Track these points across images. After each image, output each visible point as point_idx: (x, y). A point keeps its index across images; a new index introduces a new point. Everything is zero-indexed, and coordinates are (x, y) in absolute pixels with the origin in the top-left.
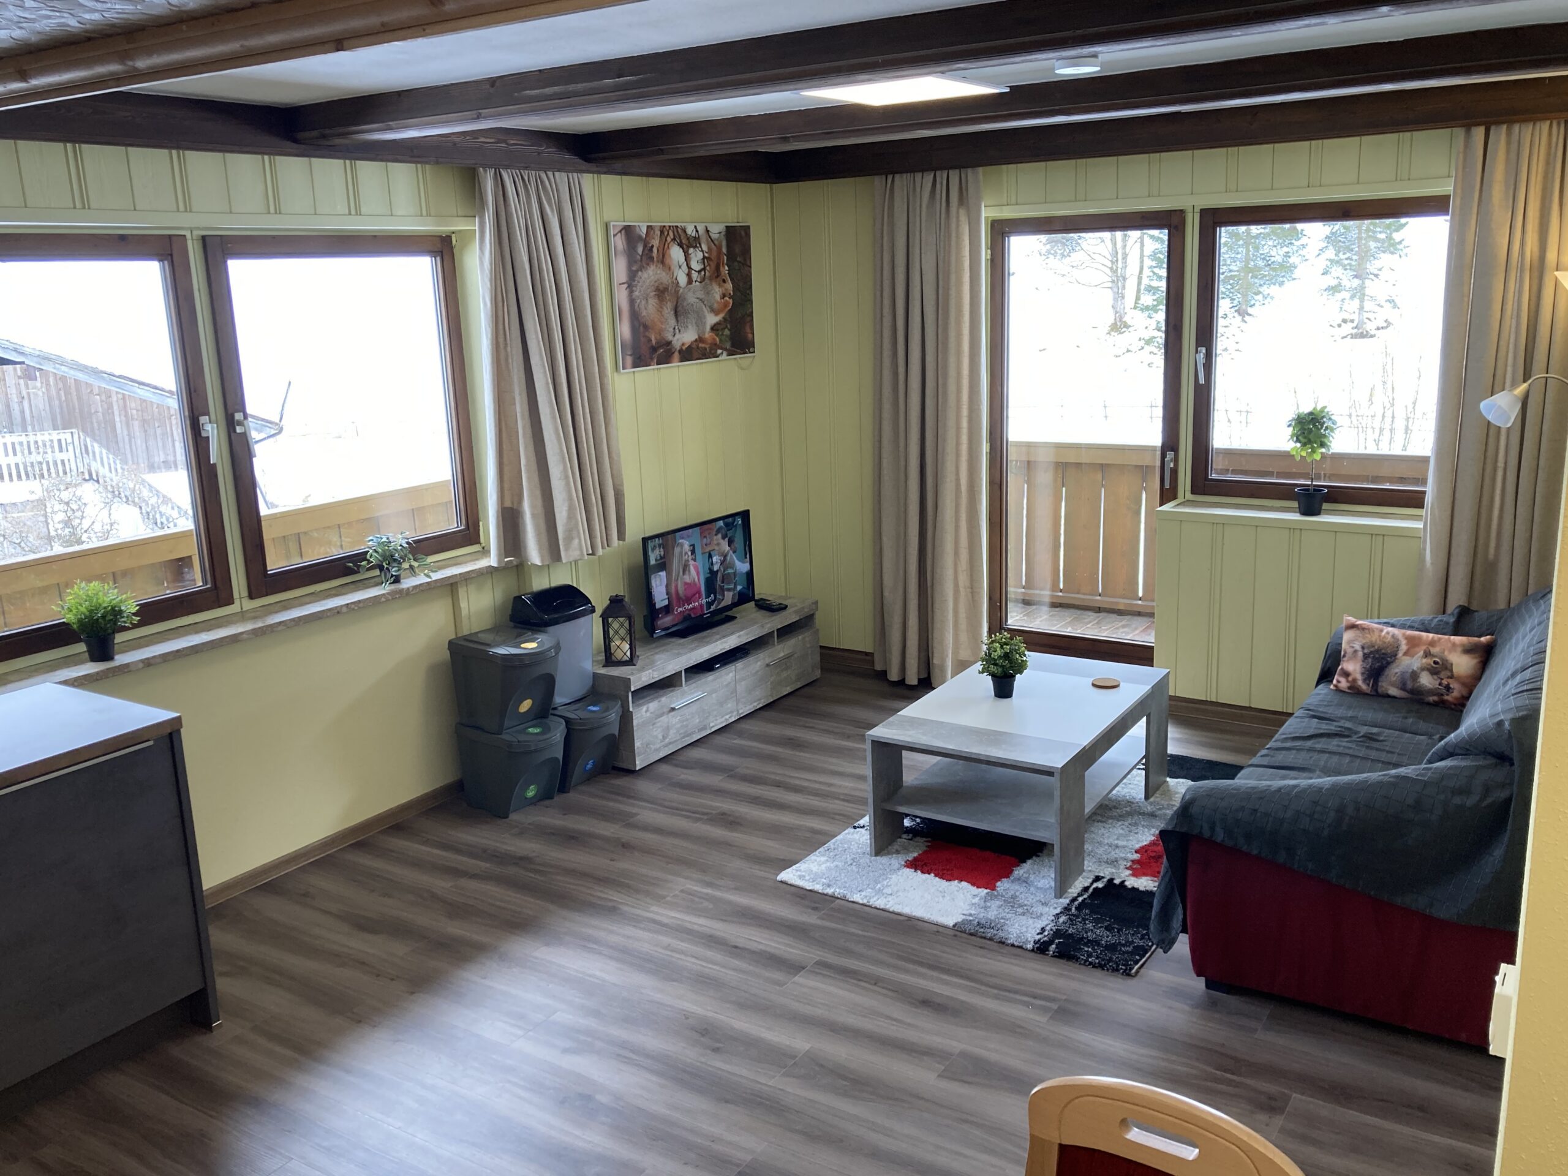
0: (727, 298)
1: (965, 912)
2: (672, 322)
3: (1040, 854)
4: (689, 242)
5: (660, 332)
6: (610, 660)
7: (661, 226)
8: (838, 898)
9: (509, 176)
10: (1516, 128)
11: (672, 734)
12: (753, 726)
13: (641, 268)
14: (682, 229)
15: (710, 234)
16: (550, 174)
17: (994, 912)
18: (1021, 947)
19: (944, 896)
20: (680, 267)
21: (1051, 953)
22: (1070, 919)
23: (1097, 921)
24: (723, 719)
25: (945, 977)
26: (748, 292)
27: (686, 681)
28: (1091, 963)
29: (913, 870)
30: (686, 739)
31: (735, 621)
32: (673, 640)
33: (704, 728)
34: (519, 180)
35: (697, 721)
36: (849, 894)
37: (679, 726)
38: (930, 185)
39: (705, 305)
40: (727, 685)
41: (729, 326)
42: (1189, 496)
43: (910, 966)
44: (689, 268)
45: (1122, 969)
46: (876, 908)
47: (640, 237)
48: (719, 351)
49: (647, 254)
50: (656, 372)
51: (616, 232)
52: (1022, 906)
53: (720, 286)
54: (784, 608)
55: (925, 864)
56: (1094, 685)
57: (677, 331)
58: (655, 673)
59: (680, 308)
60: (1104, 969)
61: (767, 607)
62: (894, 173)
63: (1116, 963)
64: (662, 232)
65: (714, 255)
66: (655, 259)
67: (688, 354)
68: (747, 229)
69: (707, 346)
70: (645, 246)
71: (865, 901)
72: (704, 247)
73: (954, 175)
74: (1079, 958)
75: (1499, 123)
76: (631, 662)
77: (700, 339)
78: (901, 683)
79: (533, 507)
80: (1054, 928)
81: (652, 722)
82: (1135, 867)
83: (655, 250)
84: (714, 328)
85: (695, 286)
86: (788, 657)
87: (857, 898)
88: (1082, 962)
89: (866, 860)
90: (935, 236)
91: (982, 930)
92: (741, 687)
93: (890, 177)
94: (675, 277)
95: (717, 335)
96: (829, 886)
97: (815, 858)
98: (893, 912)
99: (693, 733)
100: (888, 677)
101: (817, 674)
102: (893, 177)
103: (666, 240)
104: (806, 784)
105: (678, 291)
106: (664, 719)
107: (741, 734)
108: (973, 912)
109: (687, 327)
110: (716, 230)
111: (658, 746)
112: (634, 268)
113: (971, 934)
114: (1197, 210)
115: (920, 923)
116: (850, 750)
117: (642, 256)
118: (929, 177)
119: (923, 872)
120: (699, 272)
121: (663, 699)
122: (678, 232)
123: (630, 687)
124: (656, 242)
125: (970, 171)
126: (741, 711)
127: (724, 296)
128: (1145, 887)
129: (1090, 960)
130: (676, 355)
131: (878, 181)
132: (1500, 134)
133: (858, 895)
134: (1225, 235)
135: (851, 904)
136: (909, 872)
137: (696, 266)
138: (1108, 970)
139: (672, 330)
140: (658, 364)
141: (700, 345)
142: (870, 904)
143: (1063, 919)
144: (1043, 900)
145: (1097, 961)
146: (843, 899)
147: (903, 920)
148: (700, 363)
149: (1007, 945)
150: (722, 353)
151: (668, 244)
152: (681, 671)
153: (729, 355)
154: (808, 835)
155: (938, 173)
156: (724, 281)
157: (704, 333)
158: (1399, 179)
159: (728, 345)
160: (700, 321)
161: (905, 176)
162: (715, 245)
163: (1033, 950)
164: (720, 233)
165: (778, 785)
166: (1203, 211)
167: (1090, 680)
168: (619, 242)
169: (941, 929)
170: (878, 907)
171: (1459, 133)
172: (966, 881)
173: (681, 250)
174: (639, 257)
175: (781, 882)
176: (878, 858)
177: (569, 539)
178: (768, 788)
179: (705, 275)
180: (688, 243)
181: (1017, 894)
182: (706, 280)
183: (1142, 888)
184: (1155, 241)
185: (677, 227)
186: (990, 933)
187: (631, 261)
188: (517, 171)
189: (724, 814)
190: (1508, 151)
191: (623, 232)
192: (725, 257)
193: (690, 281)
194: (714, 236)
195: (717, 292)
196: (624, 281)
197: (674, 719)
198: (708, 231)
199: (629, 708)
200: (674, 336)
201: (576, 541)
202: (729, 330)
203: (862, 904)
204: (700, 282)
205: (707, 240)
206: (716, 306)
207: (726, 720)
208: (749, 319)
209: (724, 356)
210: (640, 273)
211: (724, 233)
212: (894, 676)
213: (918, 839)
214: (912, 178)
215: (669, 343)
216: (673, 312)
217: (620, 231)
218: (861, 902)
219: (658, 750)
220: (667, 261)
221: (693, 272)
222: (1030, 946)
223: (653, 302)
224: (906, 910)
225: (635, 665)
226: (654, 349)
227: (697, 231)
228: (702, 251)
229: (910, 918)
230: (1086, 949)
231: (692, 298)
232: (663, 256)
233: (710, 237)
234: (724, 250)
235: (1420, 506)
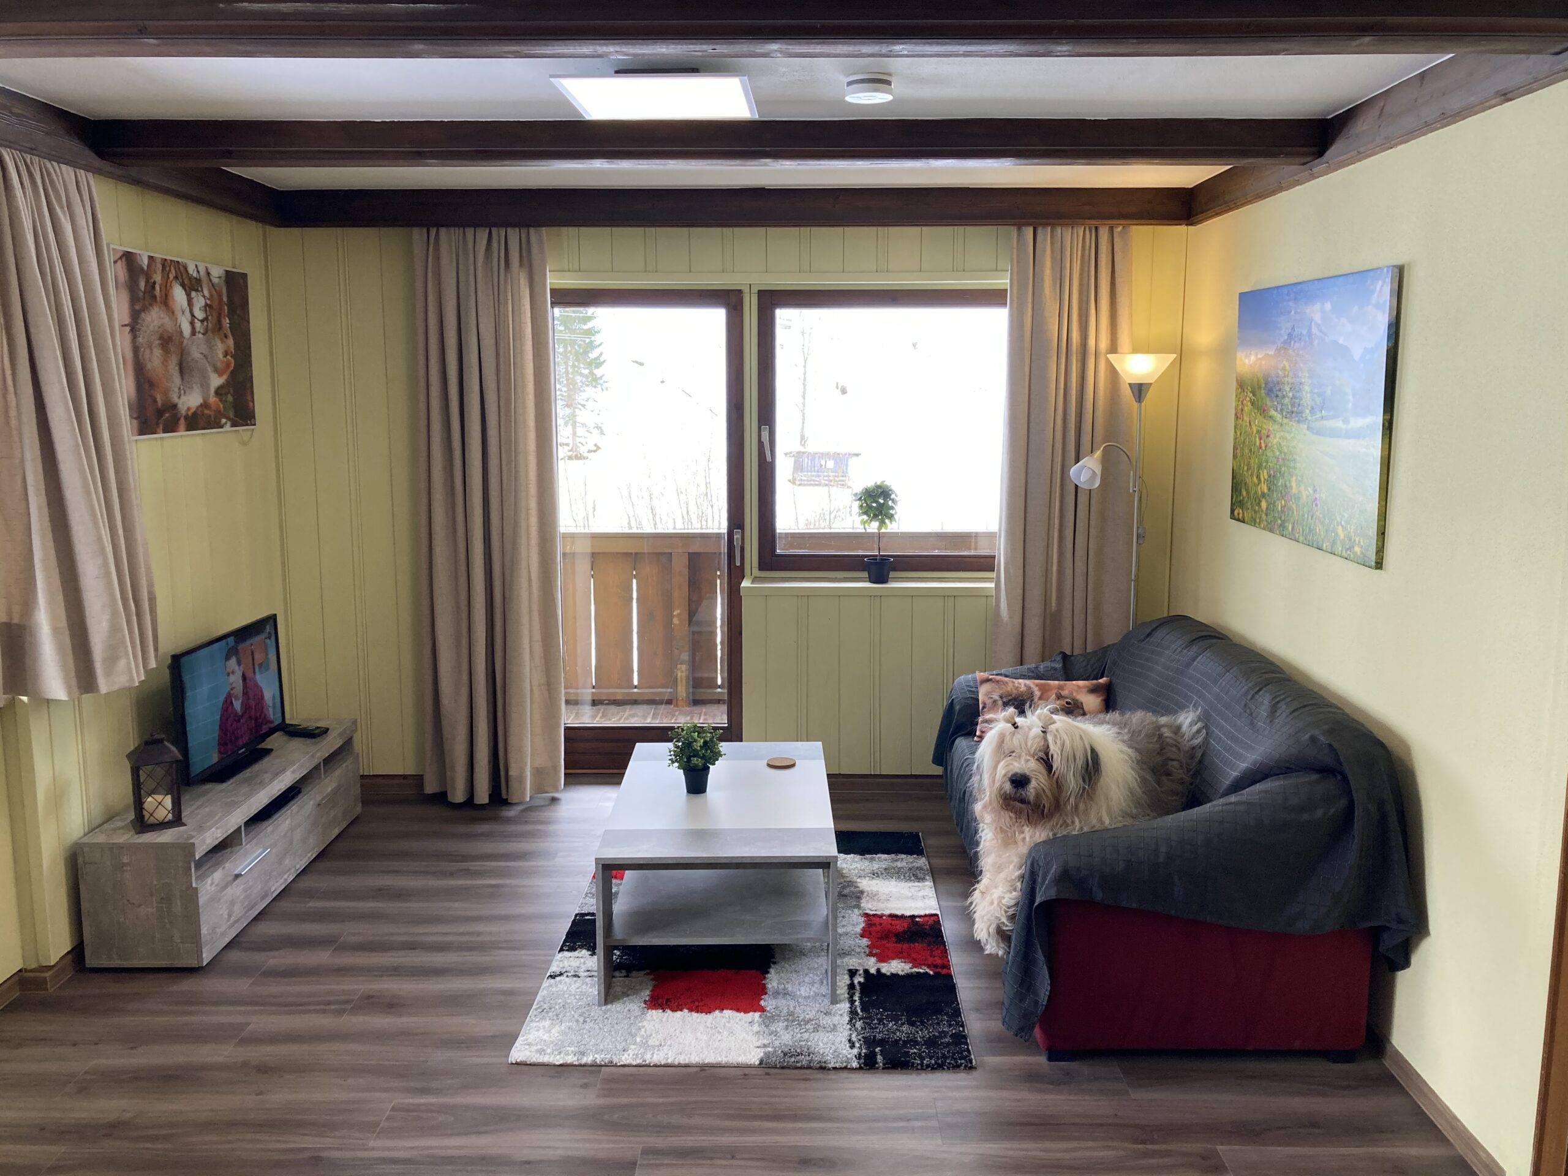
0: (229, 357)
1: (758, 1044)
2: (177, 380)
3: (774, 960)
4: (191, 283)
5: (166, 392)
6: (142, 824)
7: (162, 259)
8: (601, 1066)
9: (9, 155)
10: (1059, 230)
11: (238, 910)
12: (307, 883)
13: (144, 309)
14: (183, 267)
15: (211, 277)
16: (55, 164)
17: (786, 1038)
18: (846, 1068)
19: (719, 1032)
20: (183, 312)
21: (881, 1064)
22: (867, 1023)
23: (895, 1019)
24: (282, 881)
25: (800, 1125)
26: (247, 352)
27: (246, 835)
28: (928, 1066)
29: (661, 1011)
30: (250, 912)
31: (273, 754)
32: (209, 786)
33: (263, 898)
34: (22, 165)
35: (260, 887)
36: (614, 1057)
37: (242, 897)
38: (485, 242)
39: (209, 362)
40: (285, 834)
41: (232, 391)
42: (756, 572)
43: (756, 1124)
44: (193, 316)
45: (961, 1064)
46: (655, 1066)
47: (142, 269)
48: (224, 421)
49: (149, 292)
50: (159, 442)
51: (116, 259)
52: (808, 1022)
53: (223, 342)
54: (326, 731)
55: (668, 1000)
56: (770, 766)
57: (182, 392)
58: (219, 831)
59: (184, 365)
60: (944, 1069)
61: (311, 734)
62: (439, 225)
63: (953, 1058)
64: (163, 266)
65: (216, 305)
66: (158, 299)
67: (197, 421)
68: (244, 276)
69: (212, 414)
70: (147, 282)
71: (639, 1061)
72: (206, 293)
73: (514, 235)
74: (913, 1063)
75: (1045, 225)
76: (177, 820)
77: (205, 405)
78: (469, 801)
79: (53, 618)
80: (859, 1037)
81: (214, 899)
82: (874, 952)
83: (157, 287)
84: (219, 392)
85: (199, 339)
86: (335, 792)
87: (627, 1058)
88: (919, 1067)
89: (597, 1012)
90: (491, 298)
91: (793, 1059)
92: (298, 835)
93: (433, 231)
94: (178, 324)
95: (221, 400)
96: (583, 1054)
97: (534, 1024)
98: (680, 1066)
99: (255, 904)
100: (450, 799)
101: (359, 809)
102: (438, 230)
103: (168, 277)
104: (449, 938)
105: (183, 342)
106: (229, 891)
107: (310, 894)
108: (766, 1042)
109: (192, 388)
110: (217, 272)
111: (224, 928)
112: (137, 307)
113: (783, 1068)
114: (755, 290)
115: (718, 1070)
116: (467, 889)
117: (144, 293)
118: (483, 234)
119: (674, 1010)
120: (202, 321)
121: (228, 865)
122: (179, 269)
123: (194, 855)
124: (158, 278)
125: (532, 230)
126: (298, 867)
127: (226, 354)
128: (902, 971)
129: (925, 1062)
130: (182, 421)
131: (418, 234)
132: (1045, 234)
133: (626, 1055)
134: (783, 315)
135: (621, 1068)
136: (656, 1014)
137: (200, 315)
138: (948, 1068)
139: (176, 390)
140: (165, 431)
141: (206, 412)
142: (647, 1062)
143: (859, 1024)
144: (822, 1010)
145: (933, 1062)
146: (611, 1065)
147: (697, 1072)
148: (203, 434)
149: (829, 1069)
150: (226, 423)
151: (171, 282)
152: (240, 827)
153: (233, 425)
154: (502, 998)
155: (494, 231)
156: (226, 337)
157: (209, 396)
158: (955, 269)
159: (231, 415)
160: (204, 384)
161: (452, 230)
162: (215, 289)
163: (861, 1068)
164: (220, 277)
165: (411, 946)
166: (761, 293)
167: (765, 762)
168: (121, 270)
169: (747, 1071)
170: (659, 1064)
171: (1013, 230)
172: (727, 1009)
173: (184, 292)
174: (141, 294)
175: (517, 1063)
176: (609, 1006)
177: (111, 661)
178: (402, 953)
179: (207, 326)
180: (192, 285)
181: (792, 1009)
182: (210, 334)
183: (901, 973)
184: (716, 317)
185: (178, 262)
186: (804, 1060)
187: (134, 299)
188: (18, 152)
189: (369, 997)
190: (1052, 251)
191: (124, 259)
192: (226, 307)
193: (194, 332)
194: (216, 280)
195: (220, 348)
196: (127, 323)
197: (236, 890)
198: (208, 274)
199: (191, 883)
200: (179, 397)
201: (122, 664)
202: (233, 396)
203: (636, 1066)
204: (203, 334)
205: (209, 286)
206: (219, 365)
207: (286, 880)
208: (249, 385)
209: (228, 428)
210: (143, 315)
211: (223, 278)
212: (458, 795)
213: (634, 973)
214: (461, 234)
215: (174, 406)
216: (177, 368)
217: (121, 258)
218: (634, 1063)
219: (223, 934)
220: (171, 303)
221: (196, 321)
222: (855, 1064)
223: (157, 352)
224: (695, 1059)
225: (184, 825)
226: (160, 413)
227: (198, 272)
228: (204, 296)
229: (703, 1067)
230: (911, 1051)
231: (197, 351)
232: (166, 296)
233: (210, 280)
234: (225, 299)
235: (991, 569)
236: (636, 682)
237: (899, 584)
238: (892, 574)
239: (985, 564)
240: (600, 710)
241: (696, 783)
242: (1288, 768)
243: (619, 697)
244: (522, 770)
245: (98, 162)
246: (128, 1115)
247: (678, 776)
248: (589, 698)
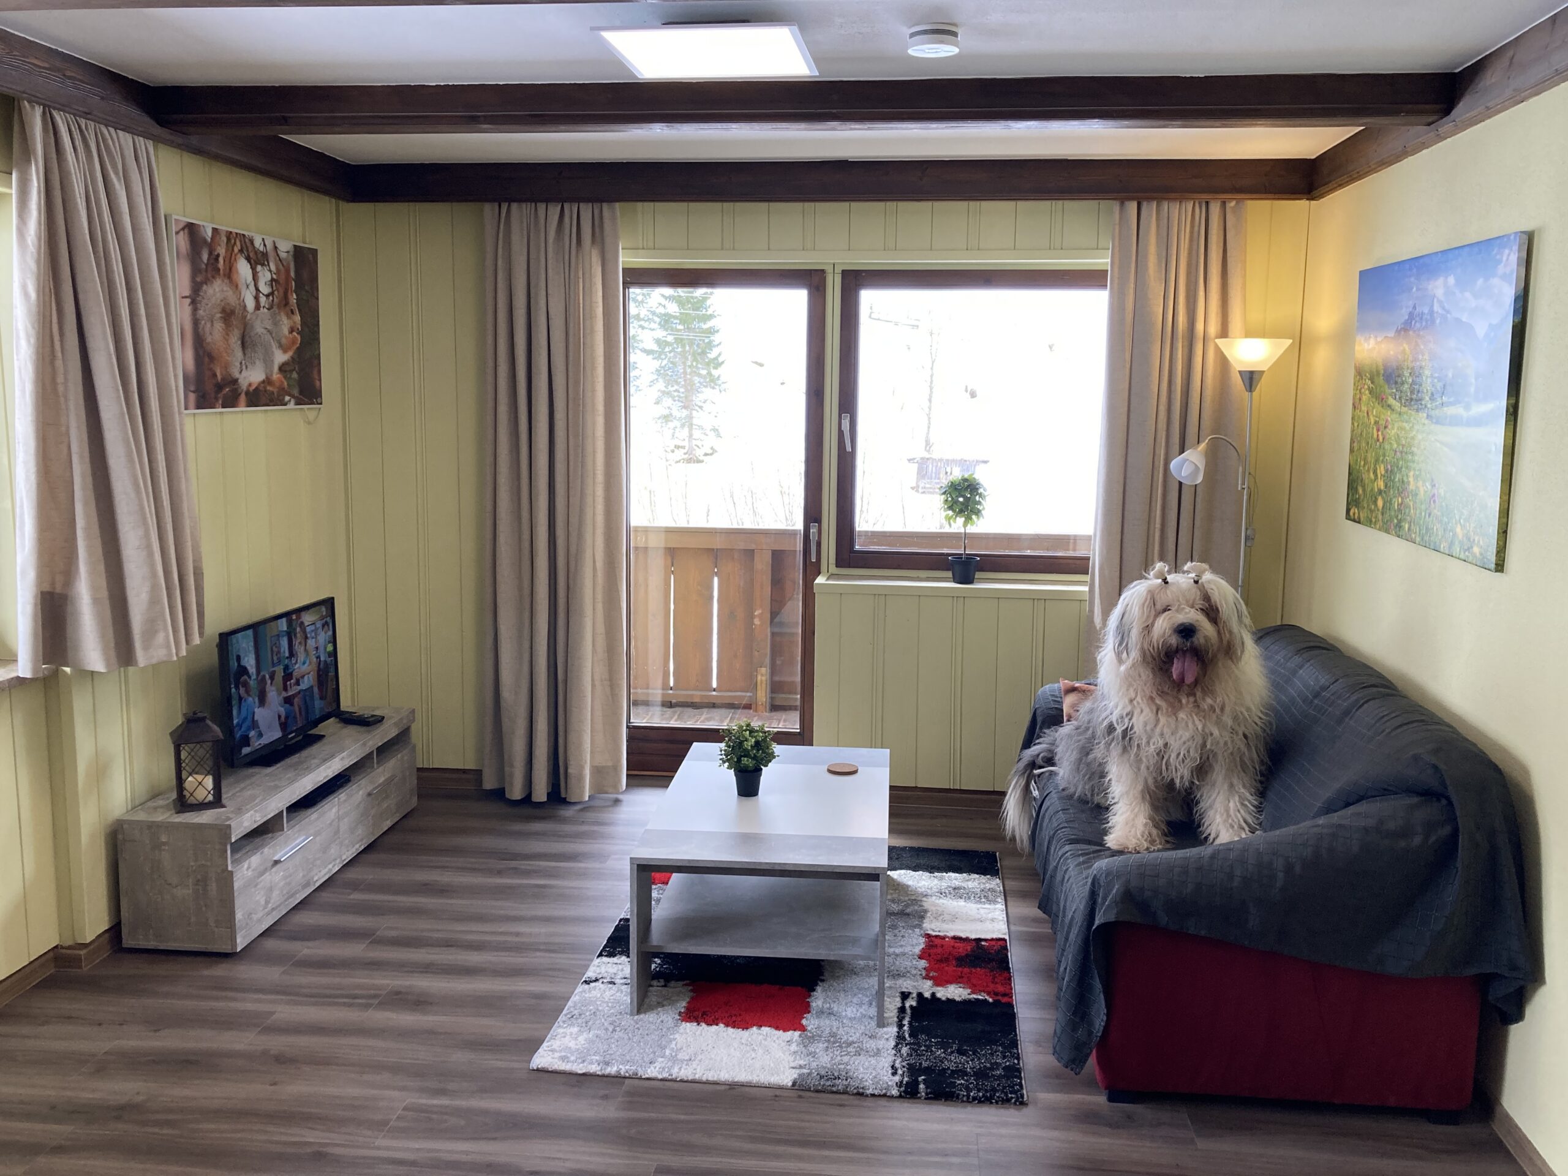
0: (295, 334)
1: (793, 1065)
2: (239, 354)
3: (822, 978)
4: (257, 258)
5: (226, 366)
6: (183, 804)
7: (227, 231)
8: (625, 1077)
9: (62, 119)
10: (1165, 205)
11: (276, 895)
12: (353, 874)
13: (206, 282)
14: (250, 240)
15: (279, 252)
16: (112, 130)
17: (824, 1059)
18: (885, 1095)
19: (754, 1050)
20: (247, 287)
21: (923, 1094)
22: (913, 1049)
23: (944, 1046)
24: (327, 870)
25: (826, 1153)
26: (316, 329)
27: (287, 822)
28: (974, 1099)
29: (695, 1024)
30: (290, 900)
31: (325, 741)
32: (256, 770)
33: (307, 885)
34: (75, 129)
35: (301, 875)
36: (640, 1069)
37: (282, 884)
38: (556, 217)
39: (273, 338)
40: (331, 824)
41: (297, 369)
42: (833, 569)
43: (780, 1149)
44: (257, 289)
45: (1012, 1098)
46: (682, 1081)
47: (205, 241)
48: (287, 398)
49: (212, 264)
50: (218, 416)
51: (177, 230)
52: (851, 1045)
53: (289, 317)
54: (380, 720)
55: (704, 1013)
56: (830, 771)
57: (244, 367)
58: (258, 815)
59: (247, 338)
60: (992, 1103)
61: (365, 722)
62: (510, 200)
63: (1003, 1092)
64: (229, 239)
65: (282, 280)
66: (221, 271)
67: (258, 397)
68: (314, 252)
69: (275, 391)
70: (210, 254)
71: (665, 1075)
72: (273, 267)
73: (586, 210)
74: (959, 1094)
75: (1150, 199)
76: (217, 801)
77: (268, 381)
78: (527, 800)
79: (94, 589)
80: (904, 1064)
81: (252, 883)
82: (931, 975)
83: (221, 260)
84: (282, 368)
85: (264, 313)
86: (389, 782)
87: (652, 1072)
88: (965, 1099)
89: (628, 1021)
90: (563, 275)
91: (829, 1083)
92: (344, 825)
93: (505, 206)
94: (242, 299)
95: (285, 377)
96: (607, 1064)
97: (561, 1031)
98: (707, 1082)
99: (296, 893)
100: (507, 796)
101: (414, 802)
102: (509, 206)
103: (233, 250)
104: (488, 938)
105: (246, 316)
106: (267, 877)
107: (355, 886)
108: (802, 1062)
109: (255, 363)
110: (285, 247)
111: (260, 915)
112: (198, 279)
113: (817, 1091)
114: (839, 270)
115: (747, 1089)
116: (511, 887)
117: (207, 265)
118: (554, 210)
119: (709, 1024)
120: (267, 296)
121: (266, 850)
122: (245, 242)
123: (230, 838)
124: (221, 251)
125: (605, 205)
126: (344, 857)
127: (292, 331)
128: (960, 996)
129: (972, 1094)
130: (243, 398)
131: (489, 209)
132: (1150, 209)
133: (652, 1068)
134: (870, 299)
135: (646, 1081)
136: (689, 1027)
137: (265, 289)
138: (997, 1103)
139: (238, 364)
140: (223, 407)
141: (269, 388)
142: (674, 1077)
143: (905, 1050)
144: (867, 1033)
145: (981, 1094)
146: (635, 1077)
147: (725, 1090)
148: (265, 411)
149: (867, 1096)
150: (290, 401)
151: (236, 255)
152: (282, 811)
153: (297, 404)
154: (533, 1002)
155: (567, 206)
156: (292, 312)
157: (272, 372)
158: (1052, 248)
159: (296, 392)
160: (268, 361)
161: (524, 205)
162: (283, 265)
163: (900, 1096)
164: (288, 252)
165: (449, 944)
166: (845, 273)
167: (826, 768)
168: (182, 241)
169: (778, 1092)
170: (686, 1079)
171: (1116, 205)
172: (765, 1026)
173: (249, 266)
174: (204, 266)
175: (538, 1070)
176: (642, 1016)
177: (150, 633)
178: (437, 950)
179: (273, 301)
180: (257, 259)
181: (834, 1030)
182: (275, 308)
183: (958, 999)
184: (798, 299)
185: (244, 235)
186: (840, 1084)
187: (195, 271)
188: (72, 116)
189: (398, 993)
190: (1158, 226)
191: (186, 231)
192: (293, 283)
193: (258, 307)
194: (283, 255)
195: (285, 324)
196: (188, 295)
197: (276, 876)
198: (276, 248)
199: (227, 866)
200: (241, 372)
201: (161, 637)
202: (298, 373)
203: (662, 1080)
204: (268, 309)
205: (275, 259)
206: (284, 341)
207: (330, 870)
208: (316, 362)
209: (292, 405)
210: (205, 287)
211: (292, 253)
212: (516, 792)
213: (673, 984)
214: (533, 210)
215: (235, 381)
216: (239, 342)
217: (183, 229)
218: (660, 1077)
219: (259, 921)
220: (234, 277)
221: (261, 295)
222: (895, 1092)
223: (219, 326)
224: (724, 1076)
225: (223, 806)
226: (219, 387)
227: (265, 245)
228: (270, 271)
229: (733, 1086)
230: (959, 1082)
231: (261, 325)
232: (230, 269)
233: (278, 255)
234: (292, 274)
235: (1085, 571)
236: (714, 685)
237: (986, 584)
238: (978, 575)
239: (1078, 566)
240: (676, 712)
241: (748, 786)
242: (1385, 790)
243: (696, 700)
244: (582, 768)
245: (157, 130)
246: (141, 1098)
247: (730, 777)
248: (659, 699)
